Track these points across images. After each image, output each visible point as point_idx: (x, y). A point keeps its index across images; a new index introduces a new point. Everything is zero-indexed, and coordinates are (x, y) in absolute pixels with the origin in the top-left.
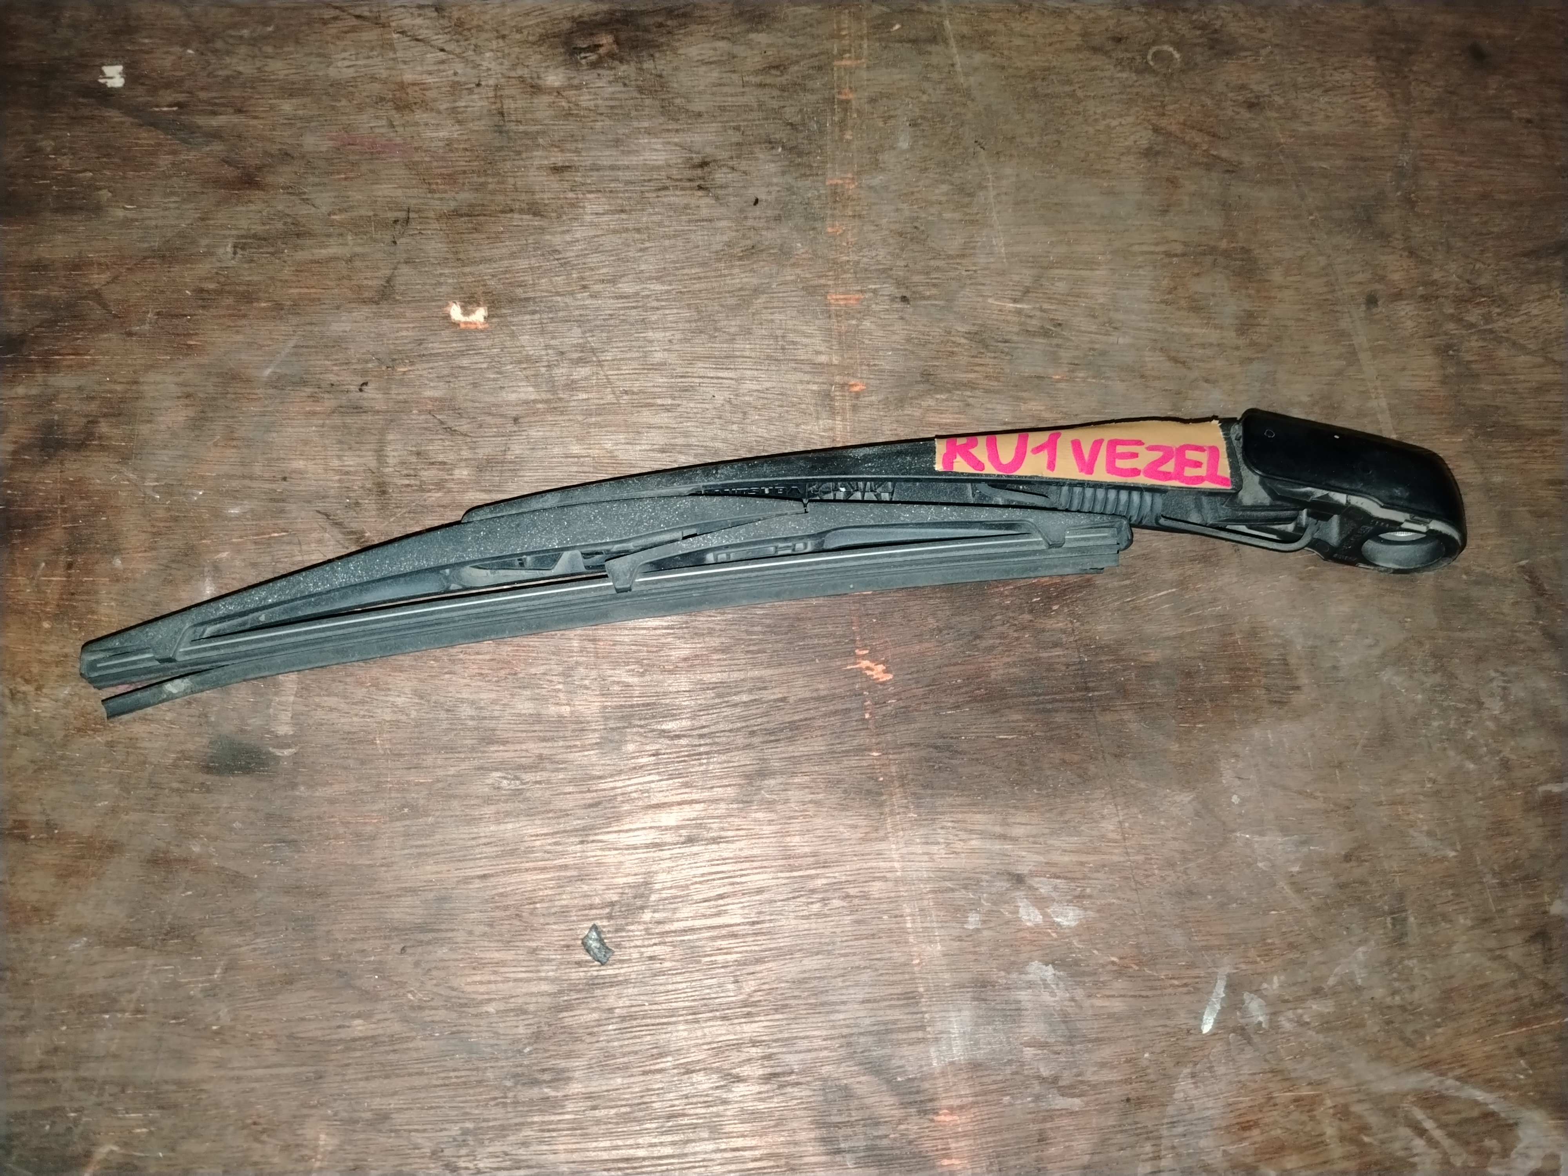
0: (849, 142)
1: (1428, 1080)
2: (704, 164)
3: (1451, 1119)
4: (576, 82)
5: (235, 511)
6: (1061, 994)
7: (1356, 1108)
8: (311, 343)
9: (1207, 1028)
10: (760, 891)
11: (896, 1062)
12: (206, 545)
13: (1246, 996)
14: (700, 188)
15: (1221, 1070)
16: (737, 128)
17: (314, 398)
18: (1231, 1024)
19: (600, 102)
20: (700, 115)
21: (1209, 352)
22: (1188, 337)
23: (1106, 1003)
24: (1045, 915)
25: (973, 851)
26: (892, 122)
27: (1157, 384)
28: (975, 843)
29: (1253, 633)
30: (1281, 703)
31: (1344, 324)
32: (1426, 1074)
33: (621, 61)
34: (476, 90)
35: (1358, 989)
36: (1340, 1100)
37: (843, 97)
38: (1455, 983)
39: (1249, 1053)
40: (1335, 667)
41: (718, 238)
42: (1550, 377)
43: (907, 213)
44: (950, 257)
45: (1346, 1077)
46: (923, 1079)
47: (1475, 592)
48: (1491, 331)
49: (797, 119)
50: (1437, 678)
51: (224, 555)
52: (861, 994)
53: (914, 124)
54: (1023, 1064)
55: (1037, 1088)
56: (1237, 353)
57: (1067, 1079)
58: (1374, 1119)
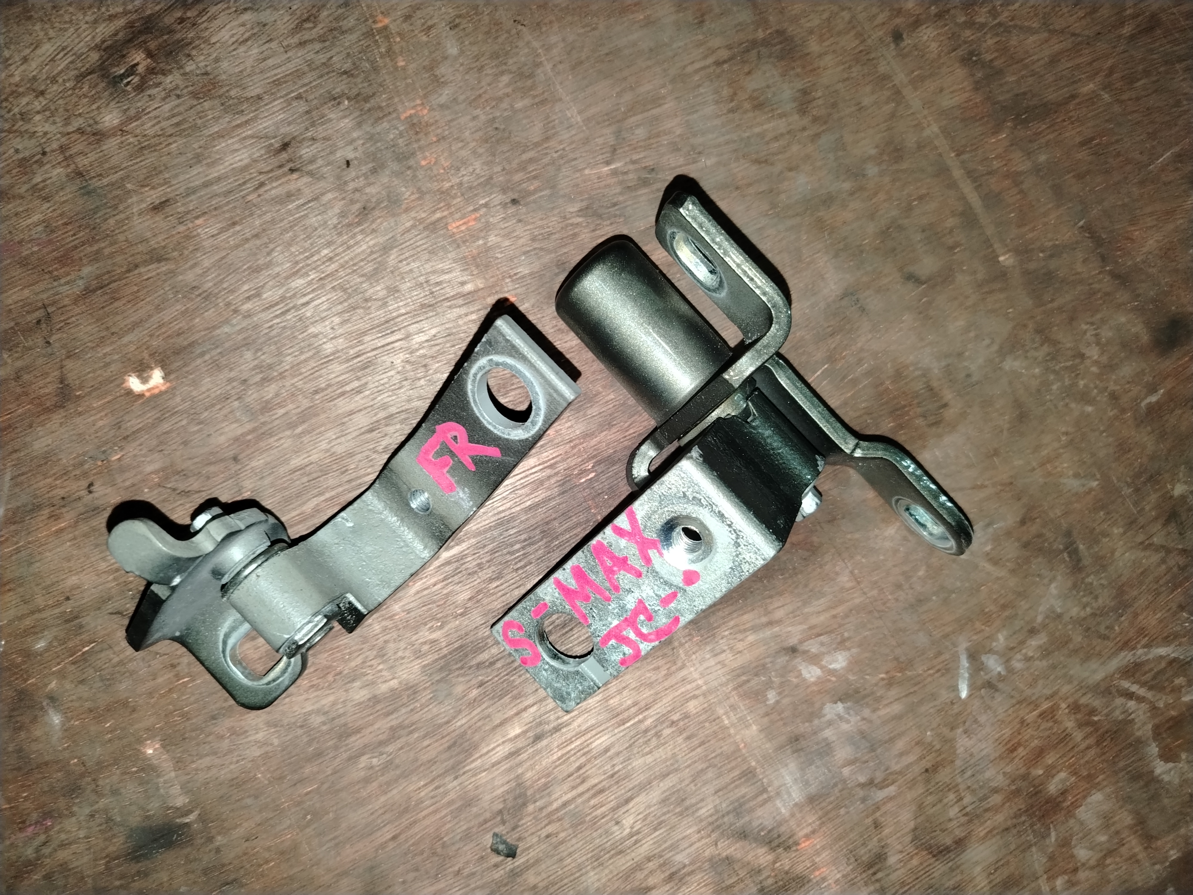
0: (404, 69)
1: (1125, 658)
2: (285, 146)
3: (1148, 676)
4: (132, 112)
5: (41, 645)
6: (854, 719)
7: (1083, 701)
8: (24, 469)
9: (964, 694)
10: (607, 750)
11: (755, 824)
12: (33, 685)
13: (984, 658)
14: (292, 171)
15: (983, 719)
16: (299, 97)
17: (54, 517)
18: (979, 683)
19: (164, 124)
20: (259, 98)
21: (782, 142)
22: (761, 135)
23: (888, 710)
24: (822, 668)
25: (752, 645)
26: (433, 32)
27: (751, 190)
28: (751, 638)
29: (898, 375)
30: (936, 423)
31: (882, 68)
32: (1123, 654)
33: (164, 73)
34: (45, 160)
35: (1059, 616)
36: (1071, 700)
37: (379, 25)
38: (1124, 579)
39: (999, 698)
40: (968, 376)
41: (330, 213)
42: (1057, 48)
43: (483, 118)
44: (537, 145)
45: (1070, 682)
46: (780, 824)
47: (1053, 264)
48: (1000, 24)
49: (347, 66)
50: (1046, 349)
51: (53, 685)
52: (709, 789)
53: (454, 27)
54: (844, 781)
55: (861, 793)
56: (806, 134)
57: (879, 776)
58: (1097, 703)
